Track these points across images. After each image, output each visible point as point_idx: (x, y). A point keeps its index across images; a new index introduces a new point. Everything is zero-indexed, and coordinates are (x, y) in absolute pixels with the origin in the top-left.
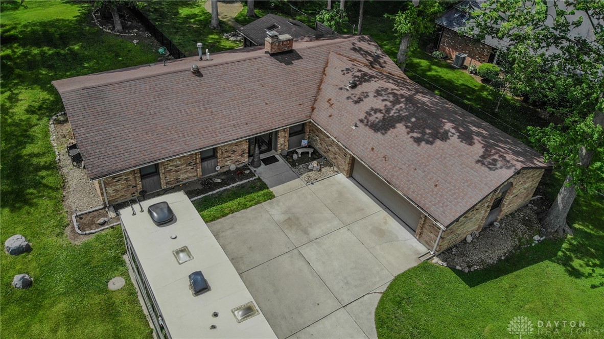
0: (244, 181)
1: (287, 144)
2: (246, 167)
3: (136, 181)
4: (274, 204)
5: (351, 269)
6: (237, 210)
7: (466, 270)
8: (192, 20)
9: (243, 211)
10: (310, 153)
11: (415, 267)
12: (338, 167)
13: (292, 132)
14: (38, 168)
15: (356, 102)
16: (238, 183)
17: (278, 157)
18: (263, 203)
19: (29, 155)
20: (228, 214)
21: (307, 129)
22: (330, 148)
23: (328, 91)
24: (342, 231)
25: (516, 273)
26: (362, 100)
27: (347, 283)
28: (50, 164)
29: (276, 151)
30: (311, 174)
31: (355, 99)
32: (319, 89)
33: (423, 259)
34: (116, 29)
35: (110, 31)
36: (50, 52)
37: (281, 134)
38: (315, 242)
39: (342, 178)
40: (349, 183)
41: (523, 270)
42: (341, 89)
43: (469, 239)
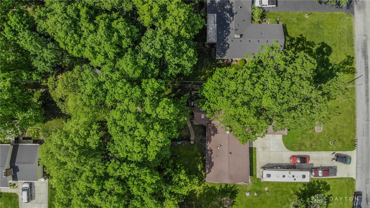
4: (258, 149)
5: (277, 146)
9: (256, 155)
14: (226, 187)
18: (256, 151)
27: (279, 148)
38: (270, 147)
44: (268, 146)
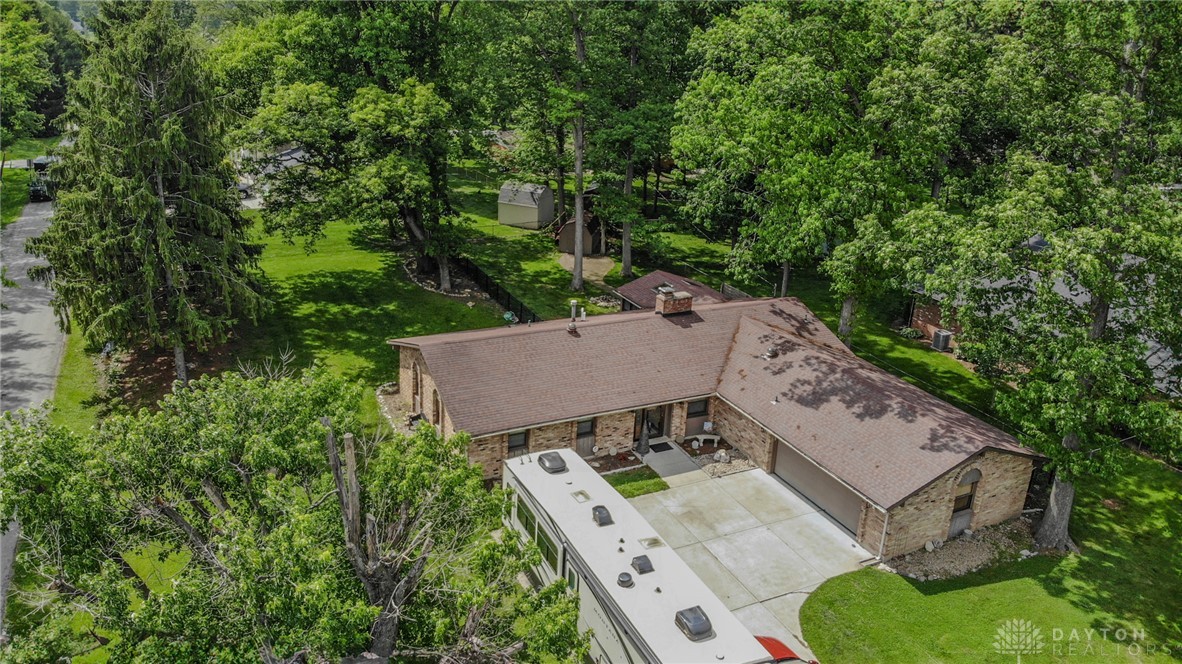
0: (629, 468)
1: (684, 427)
2: (629, 453)
3: (502, 452)
4: (668, 495)
5: (772, 567)
8: (544, 279)
10: (716, 441)
11: (853, 573)
12: (755, 461)
13: (692, 411)
15: (775, 373)
16: (621, 470)
17: (670, 444)
18: (654, 493)
21: (712, 410)
22: (743, 433)
23: (739, 360)
24: (760, 529)
26: (784, 371)
27: (765, 581)
29: (669, 436)
30: (718, 466)
31: (776, 370)
32: (727, 358)
33: (865, 564)
34: (442, 287)
35: (433, 289)
36: (356, 312)
37: (677, 411)
38: (723, 538)
39: (760, 474)
40: (771, 480)
42: (757, 357)
43: (930, 547)
44: (724, 528)
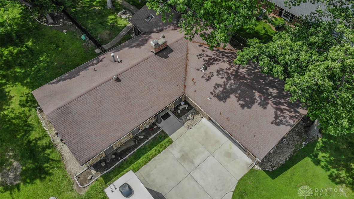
0: (155, 135)
2: (154, 124)
4: (174, 147)
5: (217, 181)
6: (156, 155)
7: (271, 170)
8: (94, 3)
9: (159, 155)
10: (187, 107)
11: (247, 173)
14: (44, 148)
15: (207, 80)
16: (152, 136)
17: (169, 113)
18: (168, 148)
19: (35, 140)
20: (151, 159)
23: (192, 73)
24: (210, 158)
25: (293, 167)
26: (211, 79)
27: (216, 189)
28: (50, 145)
29: (168, 109)
30: (189, 122)
31: (207, 77)
33: (250, 168)
34: (49, 22)
35: (45, 24)
38: (198, 168)
39: (205, 120)
41: (297, 164)
42: (198, 70)
44: (197, 161)
